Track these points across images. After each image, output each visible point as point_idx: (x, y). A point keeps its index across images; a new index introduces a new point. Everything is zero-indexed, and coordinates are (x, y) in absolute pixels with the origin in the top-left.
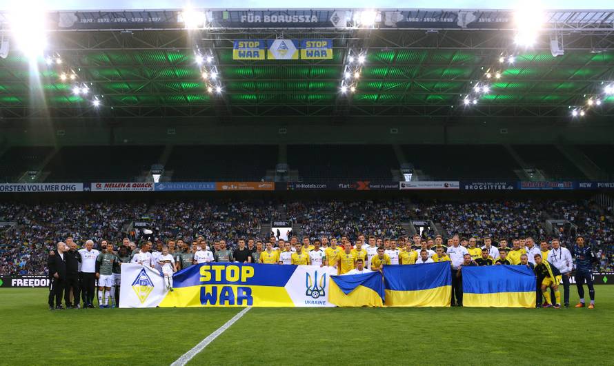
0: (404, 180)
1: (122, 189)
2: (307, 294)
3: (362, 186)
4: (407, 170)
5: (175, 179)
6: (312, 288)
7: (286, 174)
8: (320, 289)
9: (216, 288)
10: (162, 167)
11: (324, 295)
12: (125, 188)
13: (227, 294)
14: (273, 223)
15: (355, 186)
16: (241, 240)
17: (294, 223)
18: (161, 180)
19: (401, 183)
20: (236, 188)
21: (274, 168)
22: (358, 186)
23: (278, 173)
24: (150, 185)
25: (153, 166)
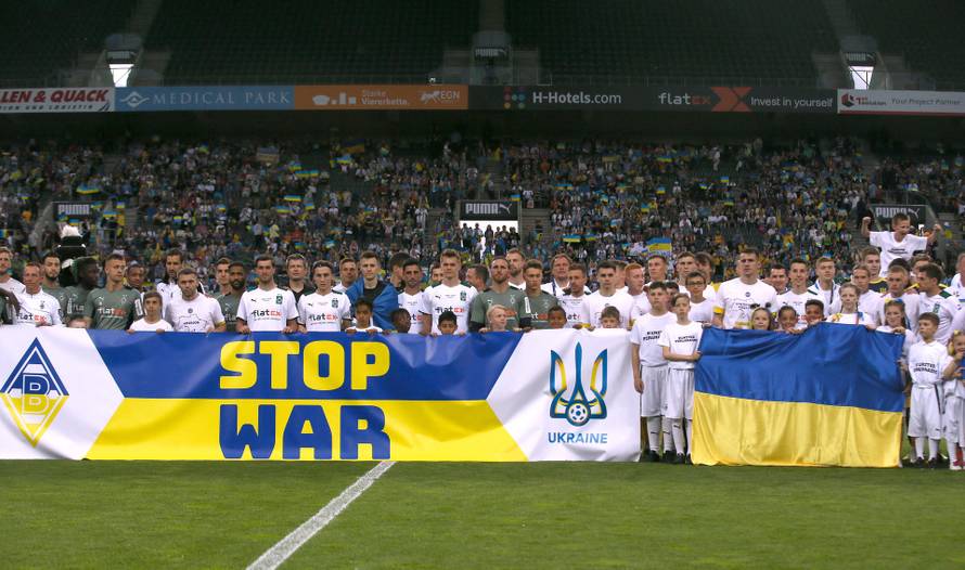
0: (850, 84)
1: (23, 108)
2: (554, 414)
3: (728, 99)
4: (857, 57)
5: (174, 76)
6: (567, 396)
7: (503, 59)
8: (590, 396)
9: (272, 408)
10: (136, 40)
11: (603, 415)
12: (31, 103)
13: (307, 428)
14: (463, 208)
15: (706, 100)
16: (369, 256)
17: (525, 206)
18: (133, 80)
19: (841, 93)
20: (353, 101)
21: (466, 43)
22: (716, 99)
23: (479, 58)
24: (101, 96)
25: (111, 39)
